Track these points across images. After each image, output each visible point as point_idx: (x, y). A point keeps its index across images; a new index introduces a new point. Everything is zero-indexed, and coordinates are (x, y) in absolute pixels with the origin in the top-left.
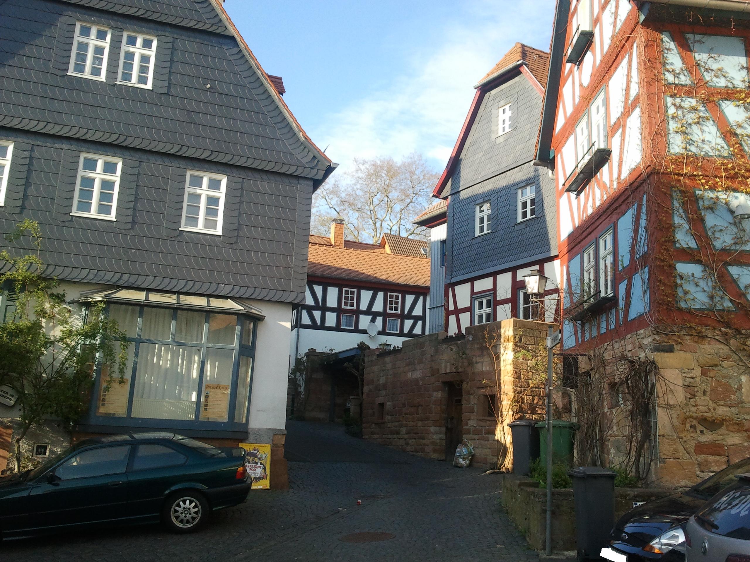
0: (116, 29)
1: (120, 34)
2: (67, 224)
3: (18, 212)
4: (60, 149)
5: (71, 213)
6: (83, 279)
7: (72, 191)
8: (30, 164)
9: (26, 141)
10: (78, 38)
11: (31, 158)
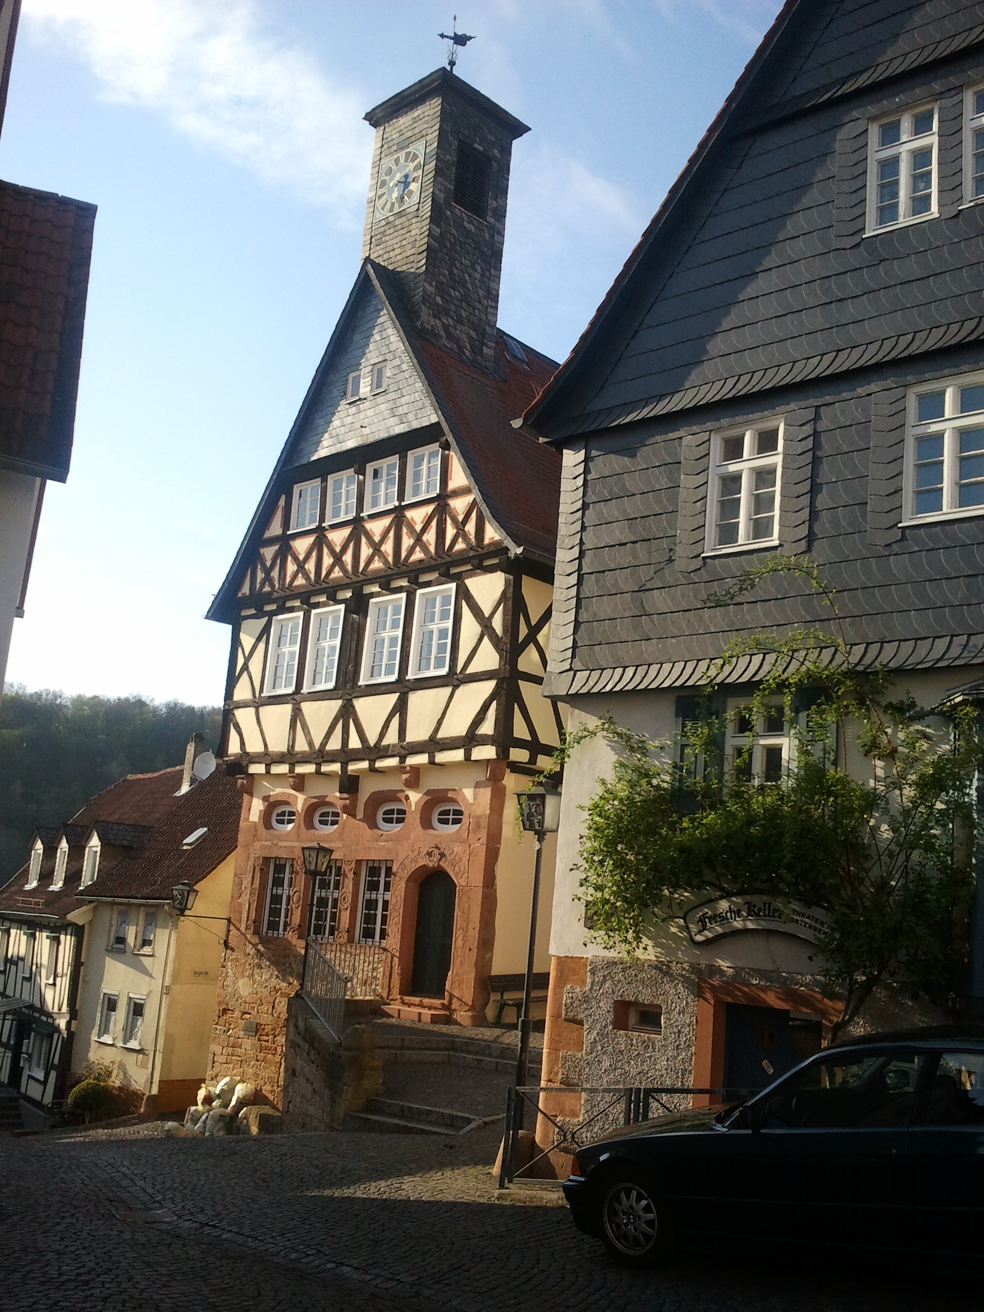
0: (946, 95)
1: (956, 100)
2: (895, 548)
3: (804, 549)
4: (868, 395)
5: (901, 522)
6: (938, 660)
7: (897, 475)
8: (816, 446)
9: (804, 404)
10: (876, 154)
11: (816, 434)
